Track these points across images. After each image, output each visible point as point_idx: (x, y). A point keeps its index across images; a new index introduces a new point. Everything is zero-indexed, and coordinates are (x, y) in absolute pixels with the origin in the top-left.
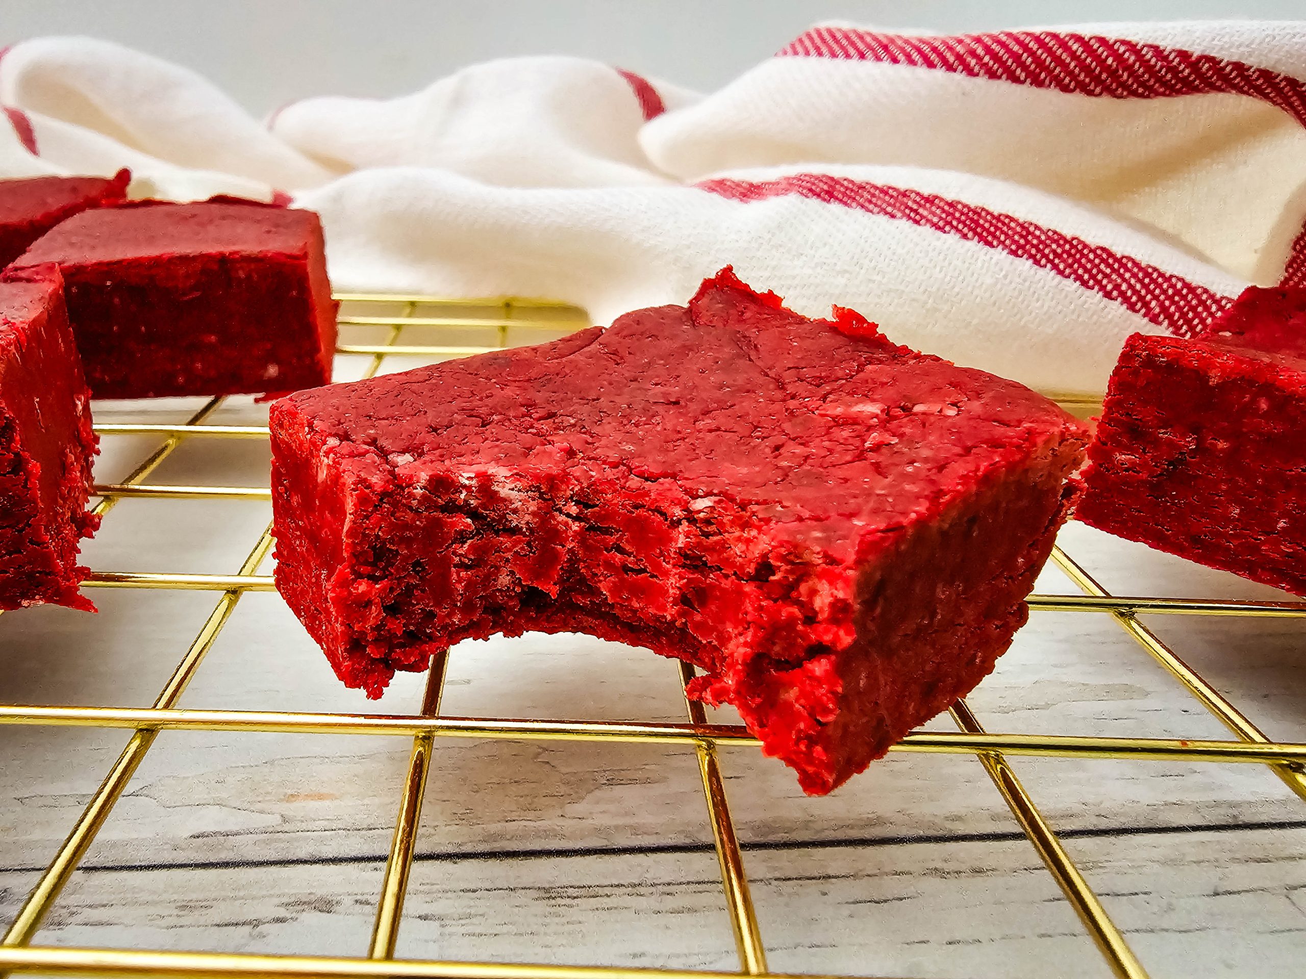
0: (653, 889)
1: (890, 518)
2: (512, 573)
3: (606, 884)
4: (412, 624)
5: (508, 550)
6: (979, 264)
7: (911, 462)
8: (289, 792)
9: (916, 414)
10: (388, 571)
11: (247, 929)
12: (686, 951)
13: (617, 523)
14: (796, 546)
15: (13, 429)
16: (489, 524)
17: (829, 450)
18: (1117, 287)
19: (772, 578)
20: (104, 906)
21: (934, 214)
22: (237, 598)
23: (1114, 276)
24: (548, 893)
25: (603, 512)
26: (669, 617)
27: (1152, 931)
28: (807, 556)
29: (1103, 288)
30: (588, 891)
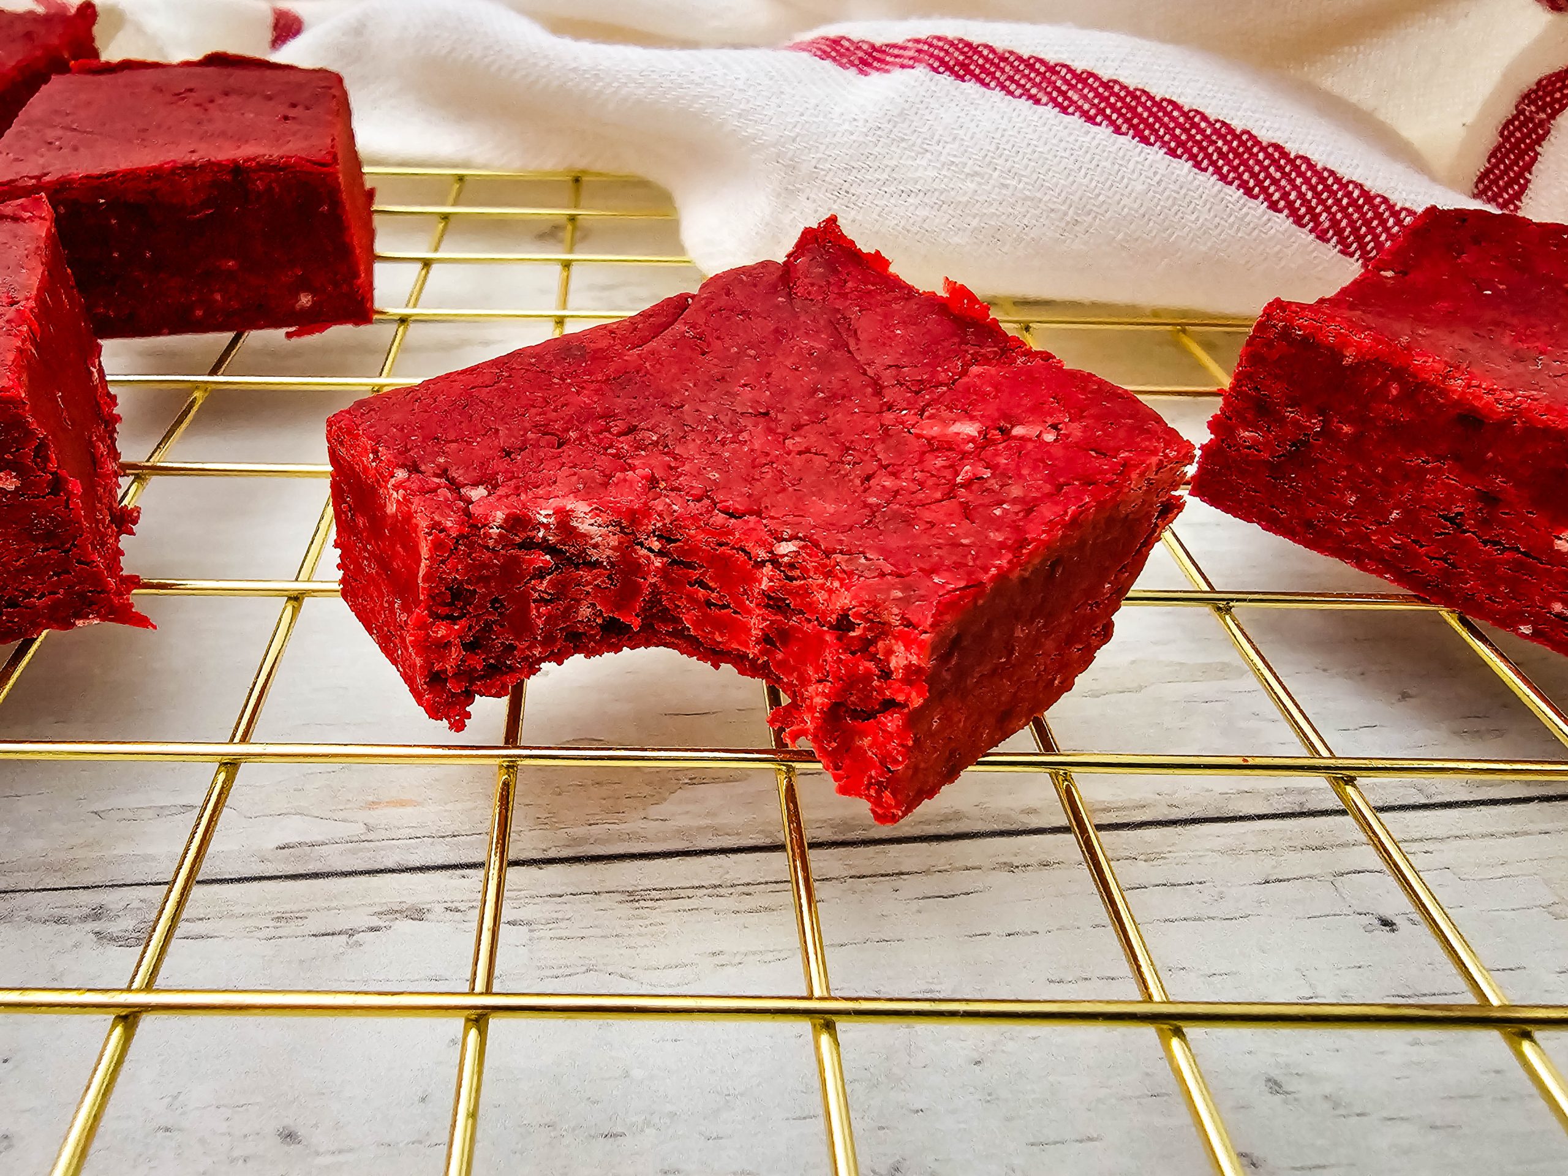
0: (732, 890)
1: (970, 574)
2: (593, 605)
3: (688, 886)
4: (492, 658)
5: (588, 583)
6: (1131, 165)
7: (1000, 503)
8: (371, 799)
9: (1015, 438)
10: (466, 609)
11: (344, 938)
12: (762, 948)
13: (700, 559)
14: (876, 606)
15: (47, 447)
16: (569, 559)
17: (922, 484)
18: (1285, 196)
19: (852, 634)
20: (201, 919)
21: (1085, 98)
22: (300, 606)
23: (1283, 182)
24: (632, 896)
25: (686, 547)
26: (751, 656)
27: (1200, 919)
28: (885, 616)
29: (1268, 197)
30: (672, 893)
